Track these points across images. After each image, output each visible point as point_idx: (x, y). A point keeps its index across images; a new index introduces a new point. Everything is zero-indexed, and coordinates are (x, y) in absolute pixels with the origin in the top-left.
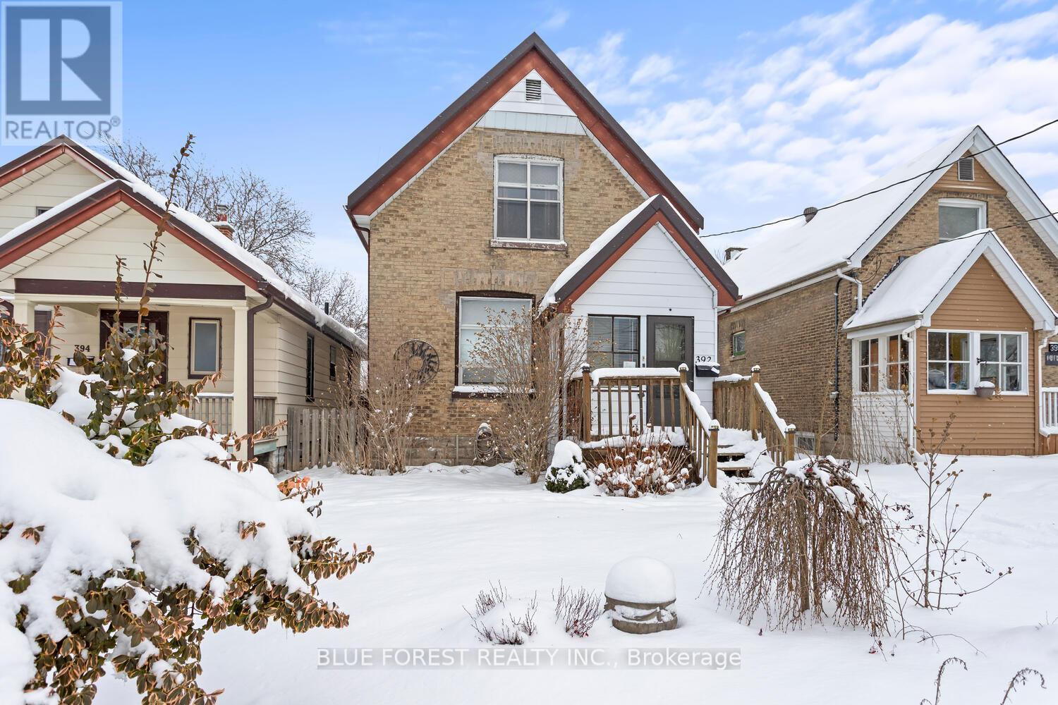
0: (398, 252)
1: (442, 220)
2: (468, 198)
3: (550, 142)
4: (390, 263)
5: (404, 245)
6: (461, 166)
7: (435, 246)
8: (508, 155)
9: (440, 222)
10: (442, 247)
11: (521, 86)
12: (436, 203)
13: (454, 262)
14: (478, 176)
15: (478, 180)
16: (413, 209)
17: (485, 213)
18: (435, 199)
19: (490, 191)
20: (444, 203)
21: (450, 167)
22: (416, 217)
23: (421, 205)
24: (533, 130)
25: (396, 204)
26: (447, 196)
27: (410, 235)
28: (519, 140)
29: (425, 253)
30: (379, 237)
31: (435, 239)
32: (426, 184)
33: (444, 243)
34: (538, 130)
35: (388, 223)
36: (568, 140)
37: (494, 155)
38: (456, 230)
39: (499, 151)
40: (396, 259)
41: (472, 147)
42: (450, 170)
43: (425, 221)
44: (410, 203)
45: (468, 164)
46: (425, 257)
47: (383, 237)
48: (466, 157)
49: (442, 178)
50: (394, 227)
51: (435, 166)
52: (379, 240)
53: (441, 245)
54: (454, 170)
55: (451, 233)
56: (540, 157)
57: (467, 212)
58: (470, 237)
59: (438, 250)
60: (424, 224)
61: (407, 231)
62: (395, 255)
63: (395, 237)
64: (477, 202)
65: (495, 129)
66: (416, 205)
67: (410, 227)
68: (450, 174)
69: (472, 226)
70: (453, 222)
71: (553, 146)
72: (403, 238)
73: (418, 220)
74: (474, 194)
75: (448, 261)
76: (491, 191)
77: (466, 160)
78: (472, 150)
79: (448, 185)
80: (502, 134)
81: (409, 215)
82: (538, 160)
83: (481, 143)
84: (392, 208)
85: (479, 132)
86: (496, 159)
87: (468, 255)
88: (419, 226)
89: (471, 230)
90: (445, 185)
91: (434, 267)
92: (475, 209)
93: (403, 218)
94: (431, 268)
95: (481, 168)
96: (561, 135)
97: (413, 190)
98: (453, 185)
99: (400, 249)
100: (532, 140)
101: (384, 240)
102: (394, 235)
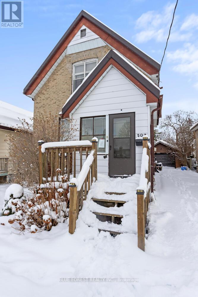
0: (41, 106)
1: (55, 92)
2: (63, 82)
3: (92, 52)
4: (39, 110)
5: (43, 103)
6: (61, 70)
7: (53, 102)
8: (78, 63)
9: (54, 93)
10: (55, 102)
11: (79, 33)
12: (53, 86)
13: (58, 107)
14: (67, 73)
15: (67, 75)
16: (46, 90)
17: (69, 86)
18: (53, 85)
19: (70, 78)
20: (56, 86)
21: (58, 72)
22: (47, 93)
23: (49, 88)
24: (86, 50)
25: (41, 90)
26: (56, 83)
27: (45, 99)
28: (81, 55)
29: (49, 105)
30: (36, 102)
31: (53, 99)
32: (50, 80)
33: (55, 100)
34: (87, 49)
35: (39, 96)
36: (99, 50)
37: (72, 64)
38: (59, 95)
39: (74, 62)
40: (41, 109)
41: (65, 63)
42: (57, 73)
43: (50, 93)
44: (46, 88)
45: (63, 69)
46: (50, 106)
47: (38, 102)
48: (63, 67)
49: (55, 77)
50: (40, 97)
51: (53, 73)
52: (36, 103)
53: (54, 101)
54: (59, 73)
55: (58, 96)
56: (89, 60)
57: (63, 87)
58: (64, 96)
59: (53, 103)
60: (49, 95)
61: (44, 98)
62: (40, 107)
63: (41, 101)
64: (66, 83)
65: (72, 54)
66: (47, 89)
67: (45, 97)
68: (58, 75)
69: (64, 92)
70: (58, 92)
71: (94, 54)
72: (43, 101)
73: (48, 94)
74: (65, 80)
75: (57, 107)
76: (72, 78)
77: (63, 68)
78: (65, 64)
79: (57, 79)
80: (75, 55)
81: (45, 93)
82: (88, 61)
83: (68, 61)
84: (40, 91)
85: (67, 57)
86: (73, 65)
87: (63, 103)
88: (48, 96)
89: (64, 94)
90: (56, 79)
91: (52, 109)
92: (66, 86)
93: (44, 94)
94: (51, 110)
95: (68, 70)
96: (97, 48)
97: (47, 83)
98: (58, 79)
99: (42, 105)
100: (86, 54)
101: (38, 103)
102: (40, 100)
